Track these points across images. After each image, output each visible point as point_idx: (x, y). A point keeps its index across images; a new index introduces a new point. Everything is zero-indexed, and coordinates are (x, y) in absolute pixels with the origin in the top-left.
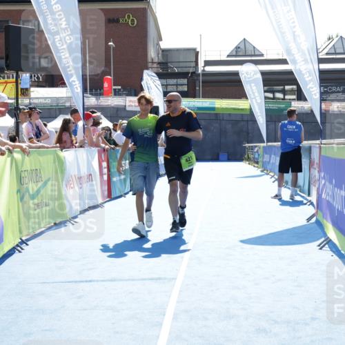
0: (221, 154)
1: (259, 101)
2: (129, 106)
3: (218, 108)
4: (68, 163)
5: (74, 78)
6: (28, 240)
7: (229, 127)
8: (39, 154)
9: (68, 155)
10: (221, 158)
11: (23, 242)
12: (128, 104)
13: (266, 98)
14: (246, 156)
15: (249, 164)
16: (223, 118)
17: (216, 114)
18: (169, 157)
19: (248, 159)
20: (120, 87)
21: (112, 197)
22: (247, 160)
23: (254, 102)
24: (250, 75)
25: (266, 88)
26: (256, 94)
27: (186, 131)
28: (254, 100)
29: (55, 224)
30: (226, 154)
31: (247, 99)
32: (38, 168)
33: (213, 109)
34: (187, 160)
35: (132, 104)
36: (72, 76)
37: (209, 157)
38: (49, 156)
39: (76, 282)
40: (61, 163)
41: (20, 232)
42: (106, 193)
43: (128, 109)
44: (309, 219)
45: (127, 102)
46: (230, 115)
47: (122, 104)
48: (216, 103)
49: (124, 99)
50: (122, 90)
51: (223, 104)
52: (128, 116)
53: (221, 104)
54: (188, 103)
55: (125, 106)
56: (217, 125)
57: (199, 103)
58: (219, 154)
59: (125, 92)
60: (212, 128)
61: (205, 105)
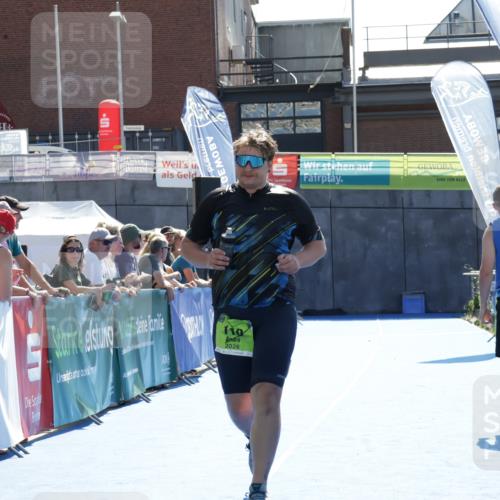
0: (404, 297)
2: (164, 176)
3: (397, 177)
7: (426, 225)
10: (407, 307)
12: (160, 171)
14: (472, 302)
15: (477, 323)
16: (411, 204)
17: (393, 194)
20: (142, 128)
21: (56, 424)
22: (475, 314)
30: (422, 297)
33: (385, 179)
35: (174, 171)
37: (378, 307)
42: (37, 416)
45: (159, 165)
46: (428, 193)
47: (145, 170)
48: (391, 164)
49: (151, 157)
50: (150, 134)
51: (410, 165)
52: (161, 202)
53: (406, 167)
54: (318, 165)
55: (154, 175)
56: (395, 222)
57: (346, 165)
58: (401, 296)
59: (157, 140)
60: (383, 230)
61: (364, 169)
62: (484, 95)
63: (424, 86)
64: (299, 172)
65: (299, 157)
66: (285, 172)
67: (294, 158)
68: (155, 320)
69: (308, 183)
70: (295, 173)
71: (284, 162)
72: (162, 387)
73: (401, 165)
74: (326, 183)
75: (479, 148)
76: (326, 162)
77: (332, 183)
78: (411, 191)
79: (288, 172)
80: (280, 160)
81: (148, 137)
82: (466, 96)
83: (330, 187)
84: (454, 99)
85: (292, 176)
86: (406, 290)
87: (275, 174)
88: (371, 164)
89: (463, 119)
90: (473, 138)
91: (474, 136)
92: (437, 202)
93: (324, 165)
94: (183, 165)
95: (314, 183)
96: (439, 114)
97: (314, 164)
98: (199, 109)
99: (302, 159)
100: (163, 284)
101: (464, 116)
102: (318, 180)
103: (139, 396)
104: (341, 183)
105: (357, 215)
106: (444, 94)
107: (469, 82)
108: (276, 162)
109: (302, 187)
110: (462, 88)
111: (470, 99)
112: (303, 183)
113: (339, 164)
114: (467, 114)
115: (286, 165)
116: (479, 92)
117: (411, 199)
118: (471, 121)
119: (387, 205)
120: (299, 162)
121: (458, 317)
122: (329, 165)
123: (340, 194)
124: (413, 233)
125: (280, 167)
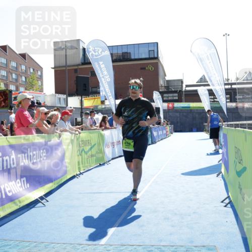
3: (191, 107)
4: (106, 137)
5: (111, 97)
6: (83, 173)
7: (197, 115)
8: (90, 133)
9: (107, 133)
11: (81, 174)
13: (210, 101)
14: (205, 129)
15: (206, 133)
17: (191, 110)
22: (206, 131)
24: (203, 92)
29: (100, 164)
30: (196, 128)
32: (89, 139)
33: (189, 107)
36: (110, 96)
37: (188, 130)
38: (96, 134)
39: (94, 193)
40: (102, 136)
41: (79, 169)
44: (219, 161)
46: (197, 110)
51: (194, 105)
56: (191, 115)
57: (182, 105)
58: (192, 128)
60: (189, 116)
61: (186, 105)
62: (207, 92)
63: (196, 91)
71: (171, 104)
72: (150, 145)
74: (179, 108)
75: (206, 102)
76: (179, 104)
78: (194, 109)
85: (173, 107)
87: (170, 107)
89: (203, 97)
90: (205, 100)
92: (199, 111)
96: (199, 95)
97: (177, 105)
98: (156, 95)
102: (177, 108)
104: (181, 108)
105: (185, 114)
106: (200, 92)
109: (175, 109)
117: (194, 111)
118: (205, 97)
119: (190, 112)
120: (174, 104)
121: (203, 132)
123: (181, 110)
124: (195, 117)
125: (170, 105)
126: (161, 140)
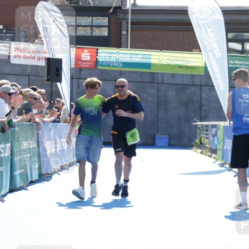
0: (156, 136)
1: (219, 55)
2: (15, 57)
3: (156, 65)
7: (172, 94)
10: (157, 142)
12: (13, 53)
13: (229, 50)
14: (197, 141)
15: (202, 153)
16: (163, 81)
17: (152, 74)
18: (116, 133)
19: (201, 145)
22: (199, 147)
23: (211, 58)
24: (206, 15)
25: (231, 35)
26: (215, 45)
27: (132, 113)
28: (210, 54)
30: (167, 136)
31: (200, 51)
33: (148, 65)
34: (131, 136)
35: (20, 54)
43: (13, 61)
45: (13, 50)
46: (173, 75)
47: (4, 53)
48: (152, 57)
49: (8, 45)
50: (4, 31)
51: (163, 58)
52: (13, 73)
53: (161, 59)
54: (109, 55)
55: (9, 56)
56: (153, 91)
57: (125, 56)
58: (155, 135)
59: (9, 35)
60: (146, 95)
61: (136, 59)
62: (220, 17)
64: (97, 59)
65: (97, 50)
66: (89, 58)
67: (95, 50)
68: (32, 141)
69: (102, 65)
70: (95, 59)
71: (88, 52)
73: (158, 57)
74: (113, 66)
75: (214, 48)
76: (114, 53)
77: (117, 66)
78: (163, 73)
79: (91, 58)
80: (86, 51)
81: (3, 33)
82: (209, 17)
83: (115, 69)
84: (201, 19)
85: (93, 61)
86: (158, 132)
87: (82, 59)
88: (140, 56)
89: (206, 31)
90: (212, 43)
91: (212, 41)
92: (179, 81)
93: (112, 55)
94: (27, 51)
95: (105, 66)
96: (193, 28)
97: (106, 55)
99: (99, 51)
100: (35, 120)
101: (207, 29)
102: (108, 64)
103: (22, 187)
104: (122, 67)
106: (195, 15)
107: (211, 9)
108: (84, 52)
109: (99, 68)
110: (207, 12)
111: (211, 19)
112: (100, 65)
113: (121, 55)
114: (209, 28)
115: (89, 54)
116: (217, 15)
117: (163, 78)
118: (211, 32)
119: (149, 81)
120: (97, 53)
121: (189, 149)
122: (115, 55)
123: (121, 73)
124: (163, 98)
125: (86, 55)
126: (62, 168)
